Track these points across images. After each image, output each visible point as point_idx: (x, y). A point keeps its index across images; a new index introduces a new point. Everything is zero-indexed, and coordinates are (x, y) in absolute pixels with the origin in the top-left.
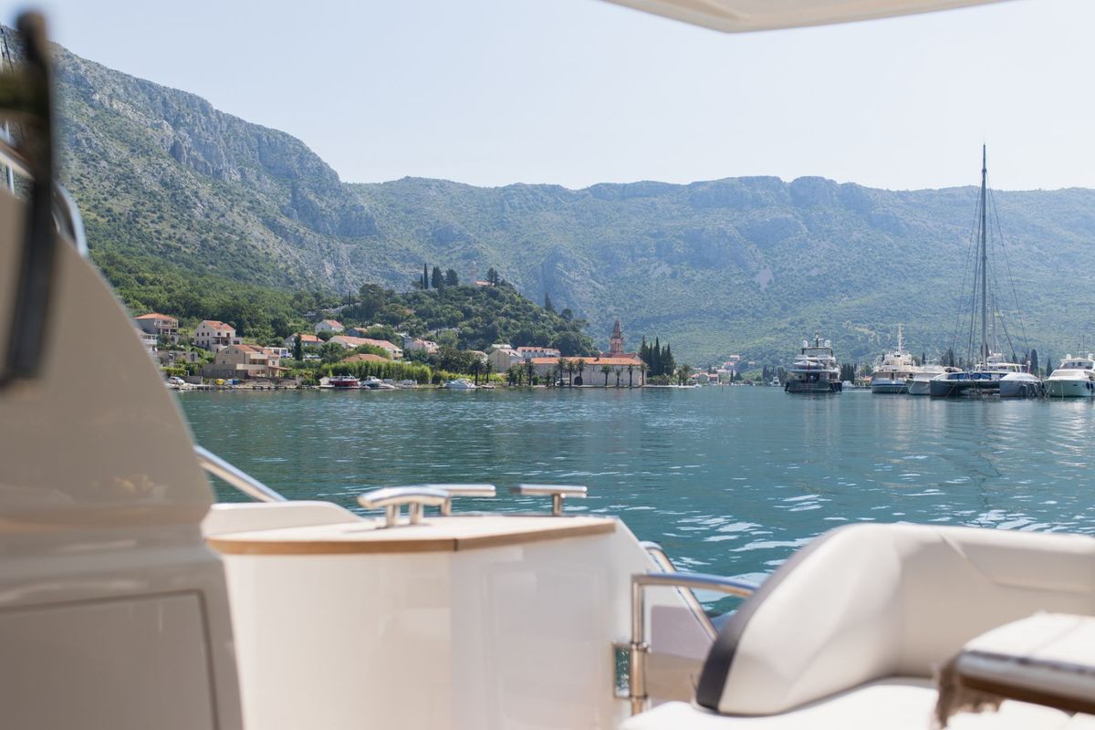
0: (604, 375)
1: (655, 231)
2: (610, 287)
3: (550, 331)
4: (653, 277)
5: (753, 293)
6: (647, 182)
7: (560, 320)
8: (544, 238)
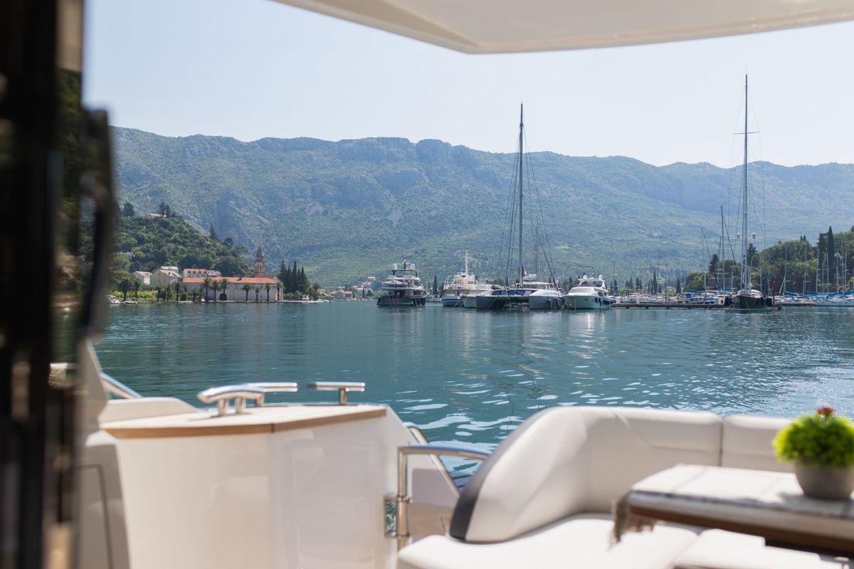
0: (245, 292)
1: (311, 178)
2: (274, 221)
3: (213, 256)
4: (308, 214)
5: (387, 228)
6: (305, 138)
7: (222, 247)
8: (219, 181)
